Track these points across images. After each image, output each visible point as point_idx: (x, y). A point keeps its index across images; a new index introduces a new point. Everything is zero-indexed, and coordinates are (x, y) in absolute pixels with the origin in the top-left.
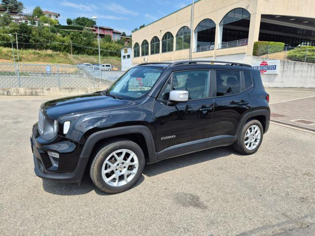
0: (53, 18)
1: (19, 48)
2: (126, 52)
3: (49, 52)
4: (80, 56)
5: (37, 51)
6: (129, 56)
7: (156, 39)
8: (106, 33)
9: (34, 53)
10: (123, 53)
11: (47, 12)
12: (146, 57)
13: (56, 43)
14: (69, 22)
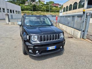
0: (43, 2)
1: (33, 11)
2: (61, 11)
3: (40, 12)
4: (48, 13)
5: (37, 12)
6: (62, 12)
7: (71, 5)
8: (57, 5)
9: (36, 12)
10: (60, 11)
11: (42, 1)
12: (67, 12)
13: (42, 9)
14: (47, 3)
